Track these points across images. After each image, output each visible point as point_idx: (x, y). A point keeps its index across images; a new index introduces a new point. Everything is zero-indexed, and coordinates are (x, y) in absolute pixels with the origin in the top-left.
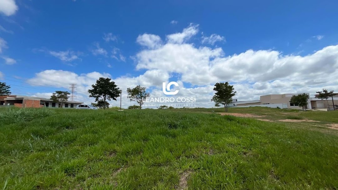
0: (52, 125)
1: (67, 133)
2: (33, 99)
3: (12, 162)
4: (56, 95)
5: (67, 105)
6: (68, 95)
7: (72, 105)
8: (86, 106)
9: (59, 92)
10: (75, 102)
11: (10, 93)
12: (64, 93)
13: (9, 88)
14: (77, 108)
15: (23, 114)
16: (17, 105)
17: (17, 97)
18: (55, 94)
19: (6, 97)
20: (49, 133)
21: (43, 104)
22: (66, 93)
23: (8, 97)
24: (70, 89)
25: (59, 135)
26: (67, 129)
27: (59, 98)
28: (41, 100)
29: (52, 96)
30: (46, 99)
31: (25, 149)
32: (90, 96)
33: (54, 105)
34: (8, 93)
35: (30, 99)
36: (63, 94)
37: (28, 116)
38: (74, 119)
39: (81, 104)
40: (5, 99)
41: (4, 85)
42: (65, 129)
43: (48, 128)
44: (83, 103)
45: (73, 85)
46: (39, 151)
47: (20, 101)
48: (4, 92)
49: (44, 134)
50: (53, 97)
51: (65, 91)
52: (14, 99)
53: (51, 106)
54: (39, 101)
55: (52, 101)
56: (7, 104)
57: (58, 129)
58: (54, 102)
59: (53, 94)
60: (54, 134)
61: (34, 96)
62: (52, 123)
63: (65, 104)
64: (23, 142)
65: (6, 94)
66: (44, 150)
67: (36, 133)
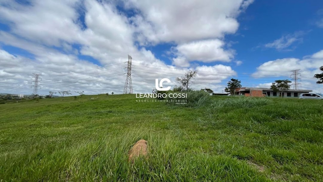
0: (269, 113)
1: (282, 123)
2: (257, 90)
3: (239, 134)
4: (276, 84)
5: (289, 94)
6: (289, 84)
7: (296, 94)
8: (314, 95)
9: (279, 82)
10: (299, 90)
11: (241, 86)
12: (284, 81)
13: (240, 82)
14: (300, 98)
15: (247, 102)
16: (246, 95)
17: (246, 88)
18: (274, 84)
19: (240, 89)
20: (265, 120)
21: (265, 94)
22: (286, 82)
23: (241, 89)
24: (291, 77)
25: (274, 123)
26: (282, 118)
27: (279, 87)
28: (263, 90)
29: (271, 86)
30: (267, 89)
31: (247, 128)
32: (319, 82)
33: (275, 94)
34: (240, 86)
35: (254, 90)
36: (283, 83)
37: (251, 103)
38: (292, 109)
39: (308, 92)
40: (239, 91)
41: (238, 81)
42: (281, 118)
43: (264, 115)
44: (311, 91)
45: (295, 72)
46: (257, 132)
47: (247, 92)
48: (238, 86)
49: (261, 119)
50: (273, 87)
51: (285, 79)
52: (244, 90)
53: (273, 95)
54: (261, 91)
55: (272, 90)
56: (241, 94)
57: (274, 117)
58: (274, 91)
59: (273, 83)
60: (269, 121)
61: (258, 87)
62: (268, 111)
63: (287, 93)
64: (246, 123)
65: (239, 87)
66: (260, 132)
67: (255, 118)
